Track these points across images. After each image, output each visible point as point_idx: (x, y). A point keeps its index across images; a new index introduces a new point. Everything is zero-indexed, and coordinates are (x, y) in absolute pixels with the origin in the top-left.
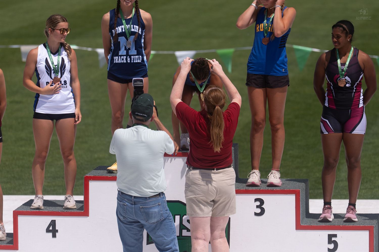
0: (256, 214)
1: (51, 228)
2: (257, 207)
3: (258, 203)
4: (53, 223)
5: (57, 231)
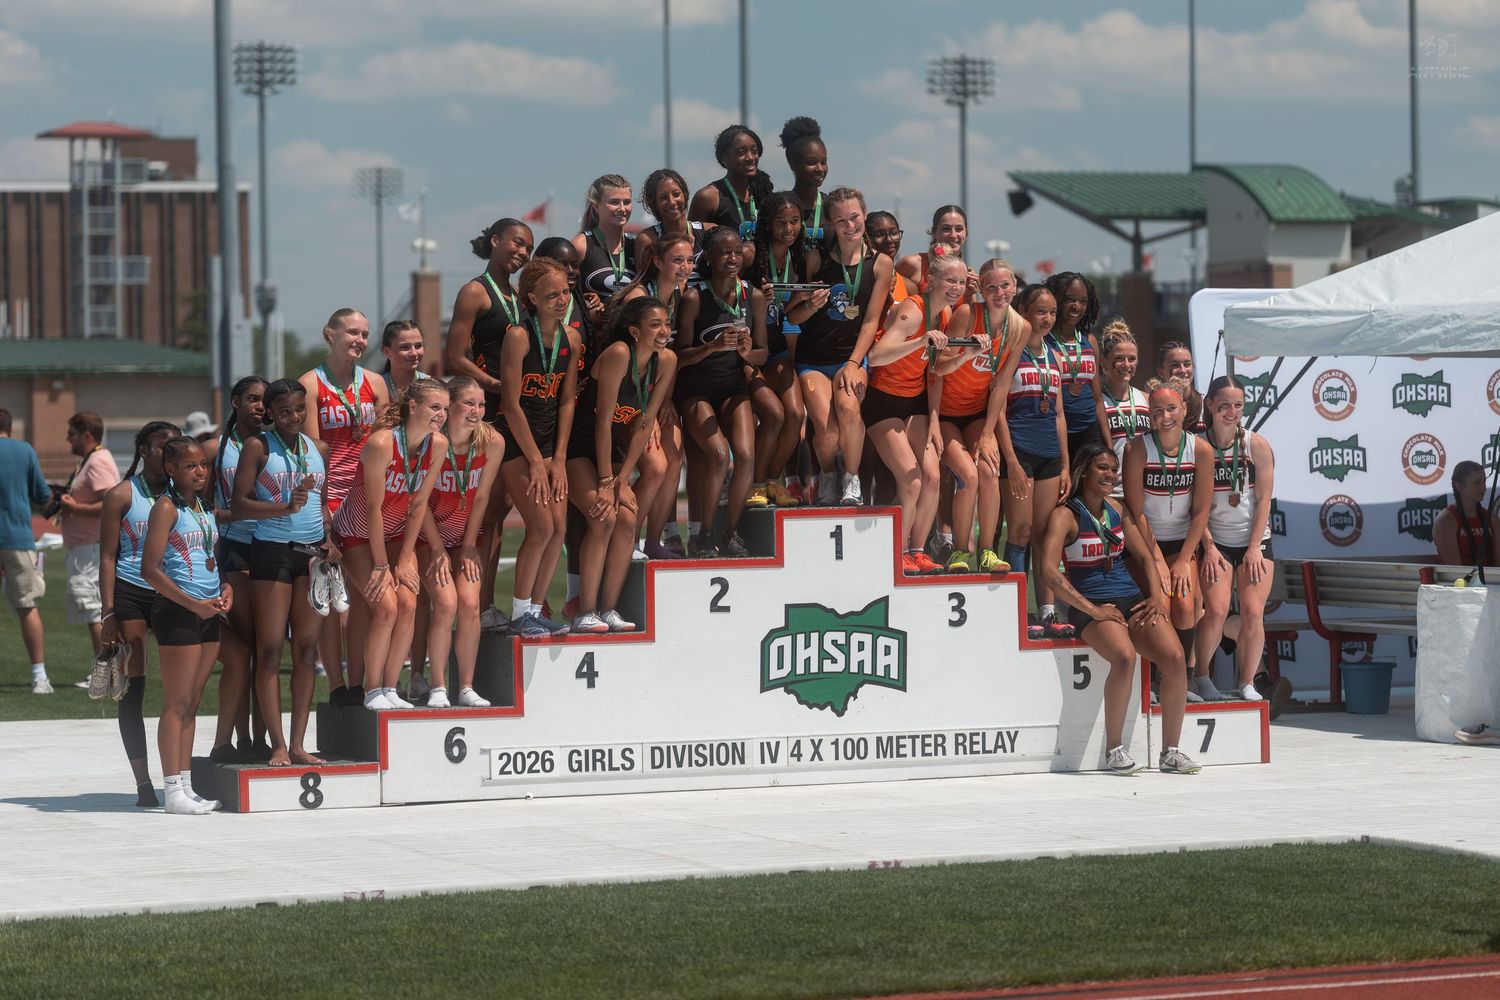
0: (952, 624)
1: (585, 670)
2: (955, 609)
3: (955, 602)
4: (589, 659)
5: (596, 674)
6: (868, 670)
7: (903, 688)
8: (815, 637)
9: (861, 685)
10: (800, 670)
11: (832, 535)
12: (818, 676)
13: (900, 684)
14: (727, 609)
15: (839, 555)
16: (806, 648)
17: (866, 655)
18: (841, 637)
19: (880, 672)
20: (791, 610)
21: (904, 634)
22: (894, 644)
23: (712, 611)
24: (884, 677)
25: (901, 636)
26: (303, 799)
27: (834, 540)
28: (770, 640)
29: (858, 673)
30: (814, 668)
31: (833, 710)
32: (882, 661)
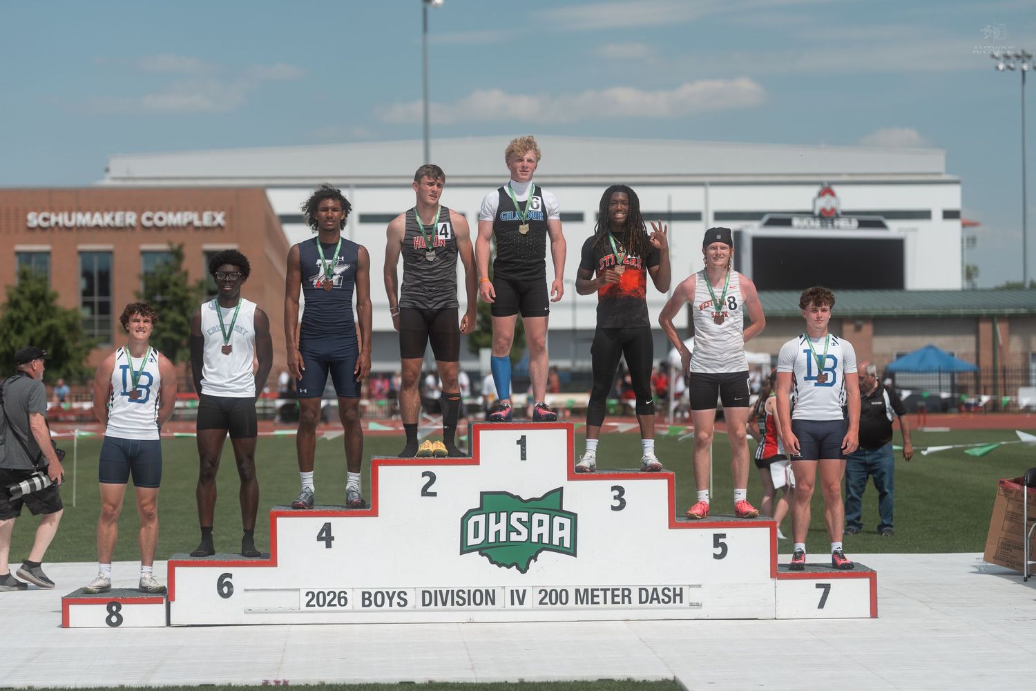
0: (614, 508)
1: (324, 535)
2: (615, 498)
3: (616, 493)
4: (327, 528)
5: (333, 538)
6: (546, 540)
7: (574, 554)
8: (503, 516)
9: (540, 551)
10: (492, 539)
11: (518, 442)
12: (506, 544)
13: (572, 551)
14: (434, 494)
15: (523, 457)
16: (496, 524)
17: (545, 530)
18: (524, 516)
19: (556, 542)
20: (484, 496)
21: (576, 515)
22: (567, 522)
23: (423, 495)
24: (559, 546)
25: (573, 517)
26: (108, 620)
27: (519, 446)
28: (468, 517)
29: (538, 543)
30: (503, 538)
31: (518, 568)
32: (557, 534)
